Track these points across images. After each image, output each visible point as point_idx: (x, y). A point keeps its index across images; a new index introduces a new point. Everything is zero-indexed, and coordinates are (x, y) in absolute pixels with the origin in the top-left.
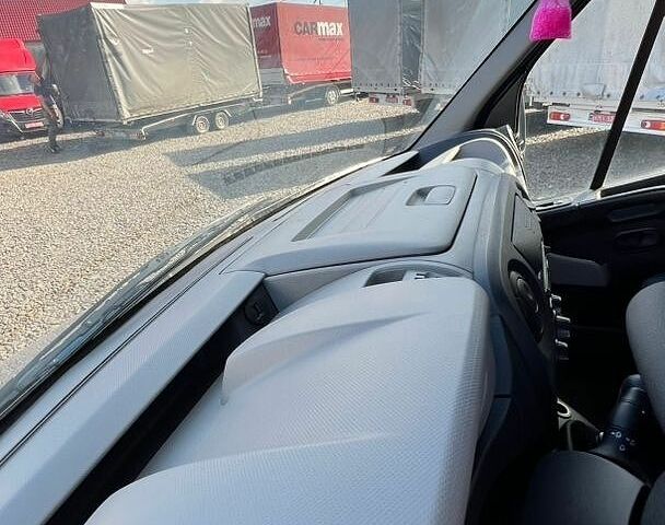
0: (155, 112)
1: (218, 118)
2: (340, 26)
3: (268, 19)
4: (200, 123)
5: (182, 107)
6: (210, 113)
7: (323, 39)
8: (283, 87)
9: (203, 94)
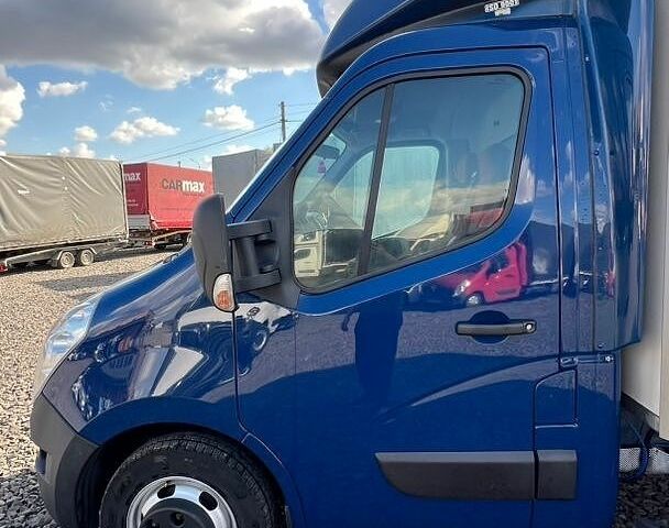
0: (22, 246)
1: (83, 255)
2: (202, 185)
3: (138, 175)
4: (65, 259)
5: (49, 242)
6: (77, 250)
7: (186, 194)
8: (148, 231)
9: (72, 233)
